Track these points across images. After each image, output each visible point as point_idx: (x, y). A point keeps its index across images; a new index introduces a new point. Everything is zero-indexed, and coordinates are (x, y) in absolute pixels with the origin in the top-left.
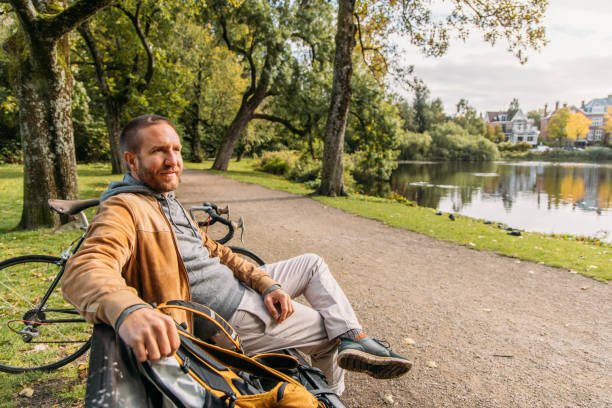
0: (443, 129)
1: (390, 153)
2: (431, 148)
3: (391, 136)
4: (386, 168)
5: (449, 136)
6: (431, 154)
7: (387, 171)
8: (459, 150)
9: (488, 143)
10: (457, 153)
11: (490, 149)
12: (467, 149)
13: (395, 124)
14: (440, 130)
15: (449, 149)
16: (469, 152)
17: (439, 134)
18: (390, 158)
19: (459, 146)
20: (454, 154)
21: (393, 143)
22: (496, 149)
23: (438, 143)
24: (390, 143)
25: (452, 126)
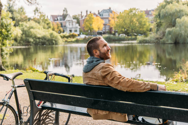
0: (28, 26)
1: (7, 42)
2: (22, 38)
3: (8, 31)
4: (6, 52)
5: (32, 30)
6: (22, 42)
7: (7, 54)
8: (39, 38)
9: (55, 34)
10: (38, 40)
11: (56, 37)
12: (44, 38)
13: (10, 24)
14: (26, 26)
15: (33, 38)
16: (45, 39)
17: (25, 29)
18: (8, 45)
19: (39, 36)
20: (36, 41)
21: (10, 36)
22: (60, 37)
23: (26, 34)
24: (7, 36)
25: (32, 23)
